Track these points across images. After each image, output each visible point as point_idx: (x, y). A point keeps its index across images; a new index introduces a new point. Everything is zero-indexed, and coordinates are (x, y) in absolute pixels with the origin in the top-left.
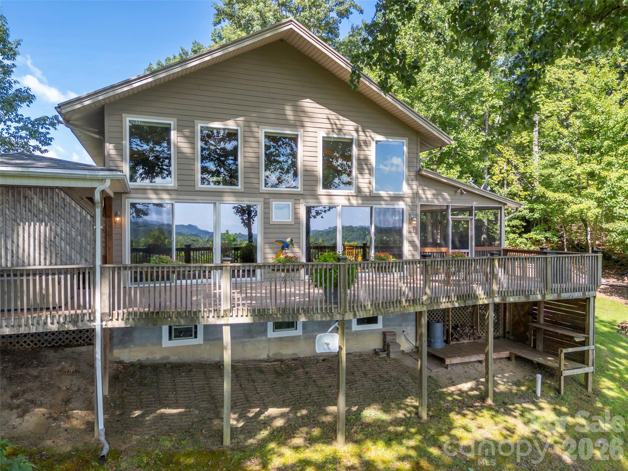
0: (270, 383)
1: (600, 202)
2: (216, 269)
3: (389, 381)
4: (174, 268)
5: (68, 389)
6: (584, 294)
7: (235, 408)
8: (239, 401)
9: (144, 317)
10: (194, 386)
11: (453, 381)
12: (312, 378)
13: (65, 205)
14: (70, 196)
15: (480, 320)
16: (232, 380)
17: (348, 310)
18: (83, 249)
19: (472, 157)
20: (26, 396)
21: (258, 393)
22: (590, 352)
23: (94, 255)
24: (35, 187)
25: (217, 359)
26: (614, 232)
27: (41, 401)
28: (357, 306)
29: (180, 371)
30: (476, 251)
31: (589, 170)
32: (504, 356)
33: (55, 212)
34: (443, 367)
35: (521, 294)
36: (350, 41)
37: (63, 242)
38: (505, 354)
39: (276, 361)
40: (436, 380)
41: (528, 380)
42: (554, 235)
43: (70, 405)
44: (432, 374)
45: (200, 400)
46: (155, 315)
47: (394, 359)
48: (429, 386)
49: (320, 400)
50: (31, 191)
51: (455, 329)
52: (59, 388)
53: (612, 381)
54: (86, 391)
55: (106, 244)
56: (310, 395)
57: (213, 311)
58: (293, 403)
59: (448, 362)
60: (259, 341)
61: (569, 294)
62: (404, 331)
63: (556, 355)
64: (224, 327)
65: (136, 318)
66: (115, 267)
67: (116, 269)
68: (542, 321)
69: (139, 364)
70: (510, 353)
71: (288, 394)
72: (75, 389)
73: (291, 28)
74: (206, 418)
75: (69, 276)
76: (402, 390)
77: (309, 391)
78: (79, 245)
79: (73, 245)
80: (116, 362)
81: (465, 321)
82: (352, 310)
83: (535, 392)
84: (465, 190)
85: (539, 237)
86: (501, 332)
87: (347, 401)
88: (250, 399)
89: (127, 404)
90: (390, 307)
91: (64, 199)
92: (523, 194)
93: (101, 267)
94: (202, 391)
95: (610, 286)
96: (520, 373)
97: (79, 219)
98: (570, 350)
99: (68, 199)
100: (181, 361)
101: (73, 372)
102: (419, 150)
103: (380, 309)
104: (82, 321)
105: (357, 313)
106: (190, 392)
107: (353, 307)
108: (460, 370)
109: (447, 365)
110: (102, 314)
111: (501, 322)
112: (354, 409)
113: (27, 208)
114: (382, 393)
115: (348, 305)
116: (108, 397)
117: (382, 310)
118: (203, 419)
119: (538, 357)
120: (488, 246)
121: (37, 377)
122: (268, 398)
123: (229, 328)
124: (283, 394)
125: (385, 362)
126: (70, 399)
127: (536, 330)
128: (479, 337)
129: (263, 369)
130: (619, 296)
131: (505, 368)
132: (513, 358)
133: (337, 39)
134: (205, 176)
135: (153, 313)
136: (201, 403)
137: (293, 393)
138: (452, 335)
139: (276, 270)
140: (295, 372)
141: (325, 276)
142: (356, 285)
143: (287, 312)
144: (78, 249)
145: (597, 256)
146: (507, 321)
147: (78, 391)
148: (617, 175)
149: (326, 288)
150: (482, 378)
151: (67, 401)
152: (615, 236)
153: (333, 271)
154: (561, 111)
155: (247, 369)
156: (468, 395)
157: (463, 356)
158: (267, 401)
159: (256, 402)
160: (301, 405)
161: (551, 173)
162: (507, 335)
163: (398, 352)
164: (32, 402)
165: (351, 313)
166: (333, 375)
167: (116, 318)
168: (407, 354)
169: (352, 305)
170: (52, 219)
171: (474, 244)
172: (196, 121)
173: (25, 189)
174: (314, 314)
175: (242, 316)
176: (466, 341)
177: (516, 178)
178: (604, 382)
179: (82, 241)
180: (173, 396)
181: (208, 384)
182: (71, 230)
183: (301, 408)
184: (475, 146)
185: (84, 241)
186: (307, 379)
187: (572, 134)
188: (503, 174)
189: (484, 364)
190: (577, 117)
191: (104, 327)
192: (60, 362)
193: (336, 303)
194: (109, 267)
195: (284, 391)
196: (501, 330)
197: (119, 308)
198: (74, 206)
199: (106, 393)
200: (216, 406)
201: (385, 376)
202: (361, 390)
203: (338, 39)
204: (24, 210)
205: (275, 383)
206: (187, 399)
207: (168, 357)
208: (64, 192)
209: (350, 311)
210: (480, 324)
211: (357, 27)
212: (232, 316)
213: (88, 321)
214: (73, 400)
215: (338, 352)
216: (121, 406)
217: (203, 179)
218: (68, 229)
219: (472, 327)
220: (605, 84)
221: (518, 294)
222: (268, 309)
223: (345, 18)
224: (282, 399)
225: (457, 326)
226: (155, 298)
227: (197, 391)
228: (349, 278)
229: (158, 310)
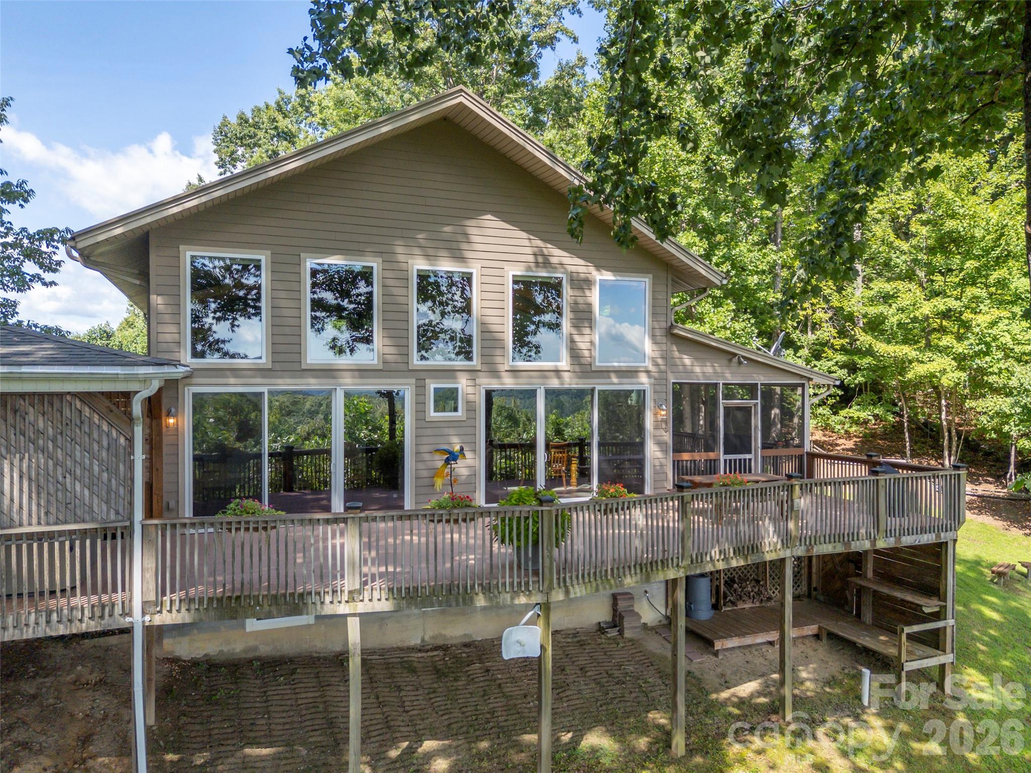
0: (426, 691)
1: (961, 360)
2: (336, 523)
3: (624, 683)
4: (267, 522)
5: (87, 716)
6: (938, 536)
7: (368, 741)
8: (372, 728)
9: (215, 606)
10: (300, 702)
11: (728, 679)
12: (495, 680)
13: (82, 422)
14: (90, 408)
15: (771, 569)
16: (363, 688)
17: (555, 586)
18: (113, 494)
19: (755, 285)
20: (14, 735)
21: (407, 712)
22: (949, 631)
23: (131, 504)
24: (33, 395)
25: (338, 648)
26: (985, 413)
27: (41, 744)
28: (571, 578)
29: (276, 674)
30: (763, 457)
31: (942, 308)
32: (810, 633)
33: (64, 434)
34: (710, 653)
35: (837, 540)
36: (556, 87)
37: (77, 484)
38: (811, 629)
39: (436, 648)
40: (699, 679)
41: (848, 674)
42: (888, 411)
43: (91, 747)
44: (694, 668)
45: (310, 728)
46: (233, 601)
47: (631, 640)
48: (688, 691)
49: (509, 723)
50: (24, 400)
51: (729, 585)
52: (72, 715)
53: (984, 674)
54: (118, 718)
55: (151, 463)
56: (492, 712)
57: (330, 593)
58: (464, 729)
59: (718, 645)
60: (408, 616)
61: (914, 537)
62: (646, 592)
63: (893, 632)
64: (349, 618)
65: (201, 608)
66: (166, 525)
67: (168, 527)
68: (870, 574)
69: (207, 661)
70: (820, 628)
71: (457, 714)
72: (99, 715)
73: (461, 103)
74: (319, 763)
75: (88, 542)
76: (645, 699)
77: (491, 706)
78: (105, 487)
79: (95, 487)
80: (168, 659)
81: (745, 572)
82: (562, 584)
83: (859, 698)
84: (745, 358)
85: (863, 415)
86: (804, 588)
87: (553, 723)
88: (392, 723)
89: (186, 740)
90: (625, 575)
91: (80, 412)
92: (838, 343)
93: (143, 526)
94: (313, 710)
95: (979, 496)
96: (835, 664)
97: (105, 443)
98: (916, 628)
99: (87, 411)
100: (278, 654)
101: (96, 684)
102: (670, 294)
103: (608, 580)
104: (111, 615)
105: (571, 588)
106: (292, 713)
107: (564, 579)
108: (737, 659)
109: (718, 650)
110: (144, 603)
111: (804, 572)
112: (566, 737)
113: (18, 430)
114: (611, 707)
115: (555, 576)
116: (154, 728)
117: (612, 582)
118: (315, 766)
119: (864, 636)
120: (783, 447)
121: (34, 697)
122: (423, 720)
123: (358, 619)
124: (447, 712)
125: (615, 646)
126: (91, 735)
127: (861, 590)
128: (769, 599)
129: (415, 664)
130: (993, 516)
131: (811, 653)
132: (824, 636)
133: (535, 82)
134: (318, 314)
135: (230, 598)
136: (311, 734)
137: (464, 710)
138: (725, 597)
139: (436, 521)
140: (467, 669)
141: (518, 528)
142: (569, 542)
143: (454, 592)
144: (104, 494)
145: (959, 475)
146: (814, 570)
147: (104, 720)
148: (988, 318)
149: (519, 548)
150: (775, 672)
151: (86, 740)
152: (985, 422)
153: (531, 520)
154: (898, 209)
155: (388, 666)
156: (750, 706)
157: (743, 635)
158: (421, 727)
159: (402, 729)
160: (478, 733)
161: (882, 313)
162: (814, 593)
163: (636, 628)
164: (25, 745)
165: (560, 590)
166: (530, 673)
167: (168, 608)
168: (653, 629)
169: (562, 576)
170: (60, 445)
171: (760, 445)
172: (302, 255)
173: (14, 397)
174: (499, 593)
175: (379, 600)
176: (748, 606)
177: (826, 317)
178: (969, 675)
179: (110, 480)
180: (263, 722)
181: (322, 696)
182: (91, 464)
183: (479, 739)
184: (761, 267)
185: (113, 481)
186: (487, 683)
187: (915, 249)
188: (805, 309)
189: (777, 646)
190: (924, 223)
191: (147, 624)
192: (73, 666)
193: (536, 573)
194: (156, 525)
195: (449, 706)
196: (804, 583)
197: (173, 591)
198: (97, 421)
199: (152, 721)
200: (335, 740)
201: (617, 673)
202: (577, 702)
203: (537, 81)
204: (13, 432)
205: (434, 692)
206: (287, 727)
207: (256, 648)
208: (81, 400)
209: (560, 587)
210: (770, 576)
211: (567, 63)
212: (362, 601)
213: (121, 615)
214: (95, 737)
215: (540, 657)
216: (176, 745)
217: (314, 318)
218: (87, 461)
219: (758, 582)
220: (968, 169)
221: (832, 540)
222: (422, 587)
223: (549, 48)
224: (446, 723)
225: (732, 580)
226: (233, 573)
227: (304, 712)
228: (557, 532)
229: (238, 594)
